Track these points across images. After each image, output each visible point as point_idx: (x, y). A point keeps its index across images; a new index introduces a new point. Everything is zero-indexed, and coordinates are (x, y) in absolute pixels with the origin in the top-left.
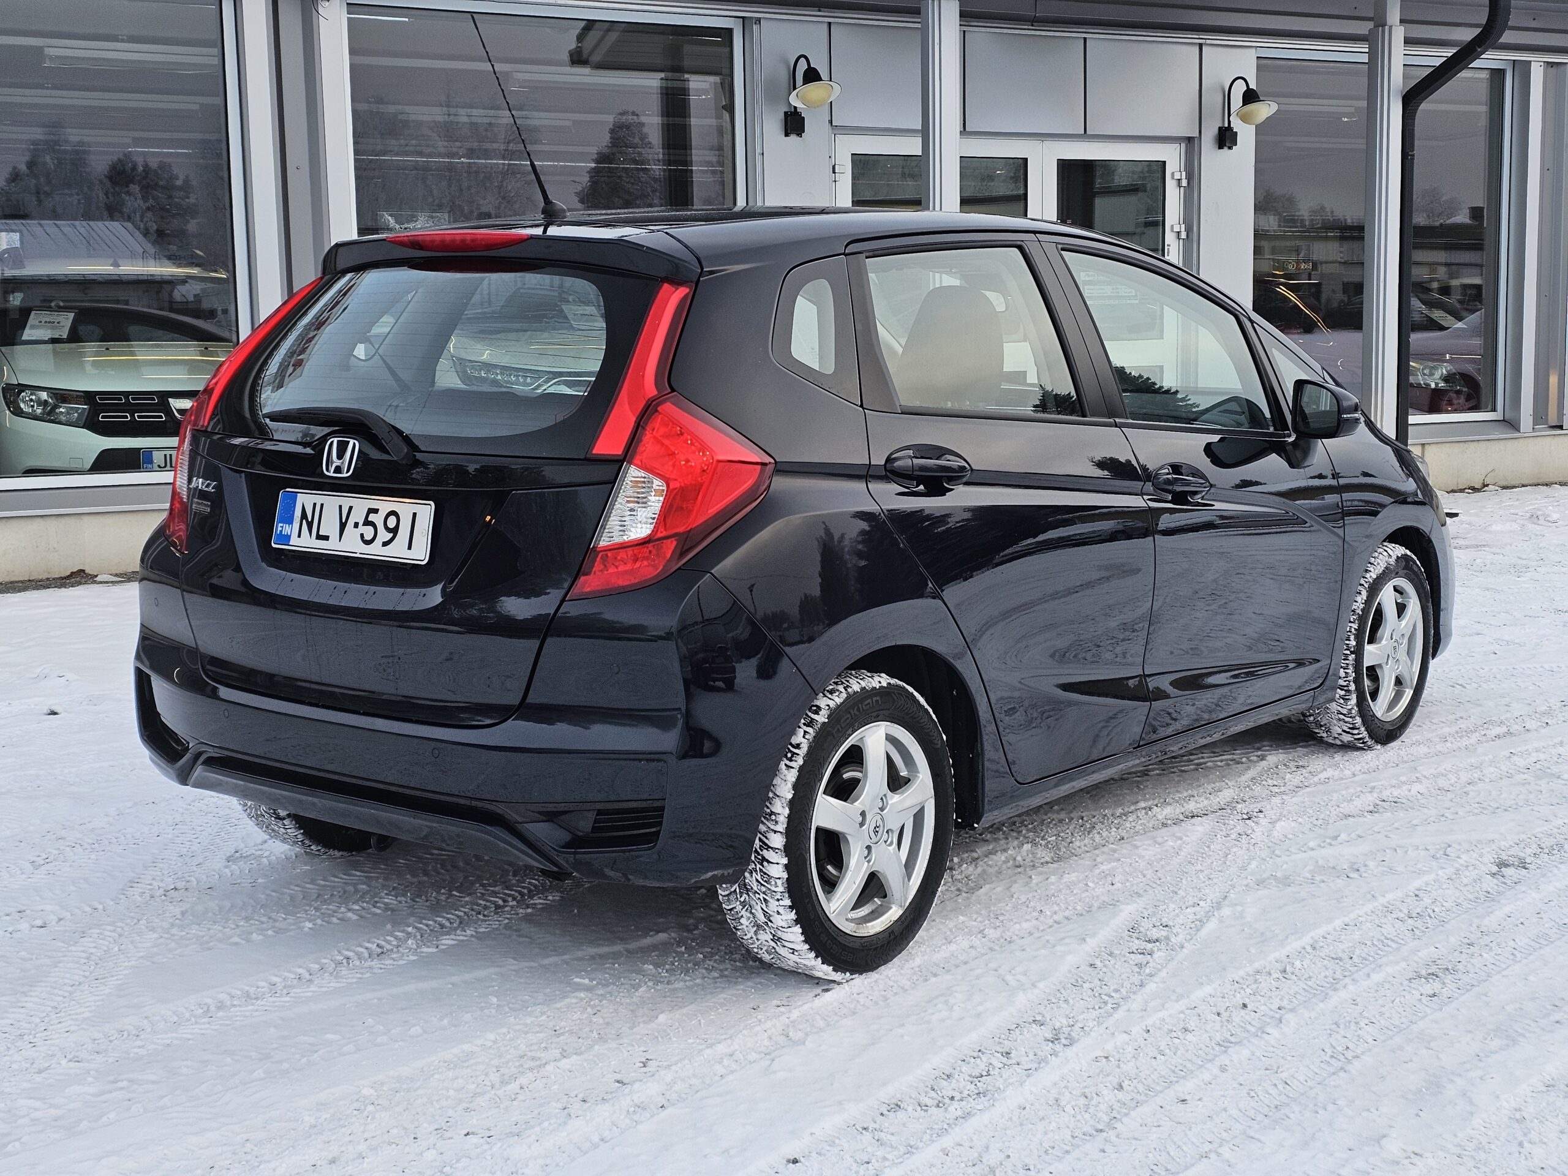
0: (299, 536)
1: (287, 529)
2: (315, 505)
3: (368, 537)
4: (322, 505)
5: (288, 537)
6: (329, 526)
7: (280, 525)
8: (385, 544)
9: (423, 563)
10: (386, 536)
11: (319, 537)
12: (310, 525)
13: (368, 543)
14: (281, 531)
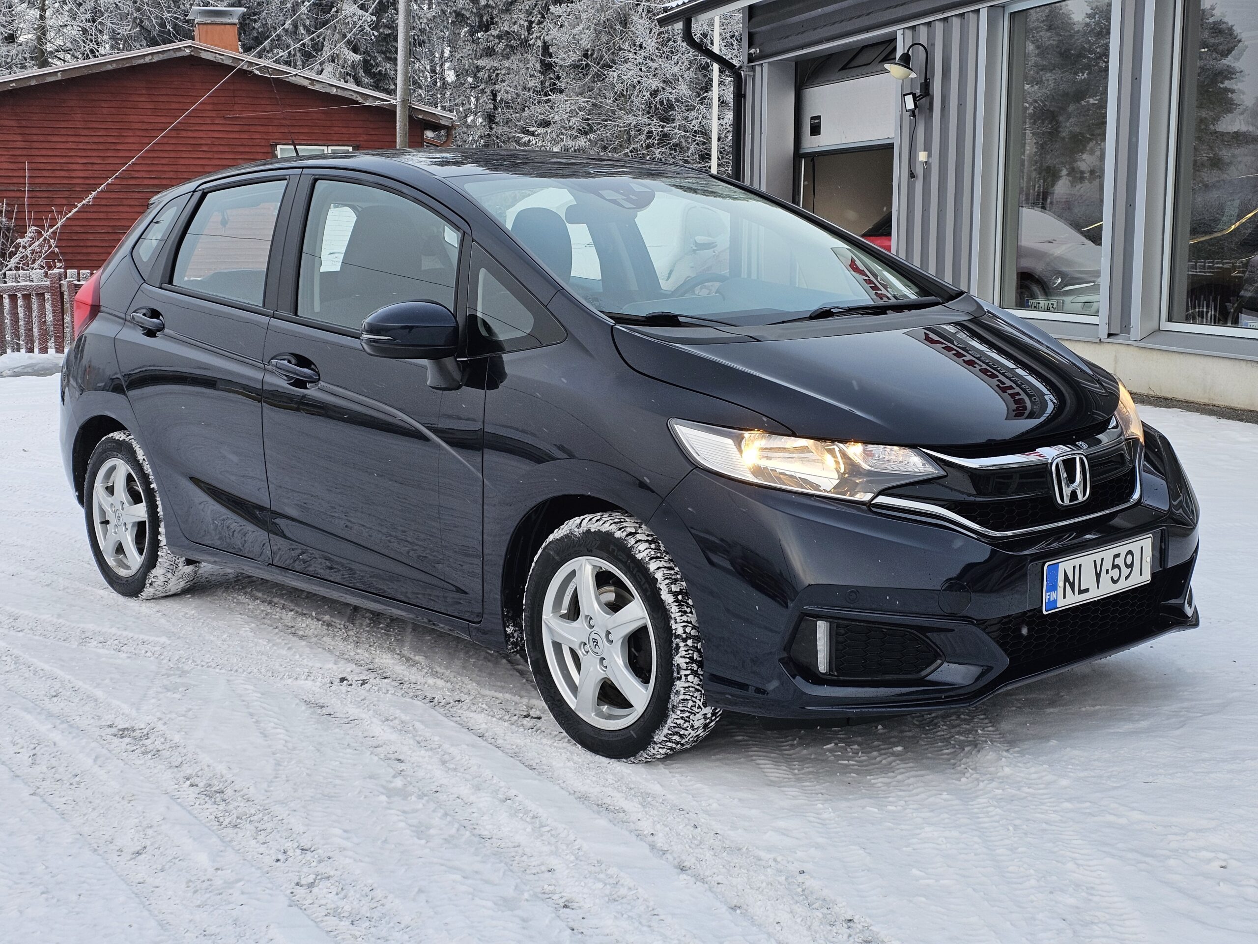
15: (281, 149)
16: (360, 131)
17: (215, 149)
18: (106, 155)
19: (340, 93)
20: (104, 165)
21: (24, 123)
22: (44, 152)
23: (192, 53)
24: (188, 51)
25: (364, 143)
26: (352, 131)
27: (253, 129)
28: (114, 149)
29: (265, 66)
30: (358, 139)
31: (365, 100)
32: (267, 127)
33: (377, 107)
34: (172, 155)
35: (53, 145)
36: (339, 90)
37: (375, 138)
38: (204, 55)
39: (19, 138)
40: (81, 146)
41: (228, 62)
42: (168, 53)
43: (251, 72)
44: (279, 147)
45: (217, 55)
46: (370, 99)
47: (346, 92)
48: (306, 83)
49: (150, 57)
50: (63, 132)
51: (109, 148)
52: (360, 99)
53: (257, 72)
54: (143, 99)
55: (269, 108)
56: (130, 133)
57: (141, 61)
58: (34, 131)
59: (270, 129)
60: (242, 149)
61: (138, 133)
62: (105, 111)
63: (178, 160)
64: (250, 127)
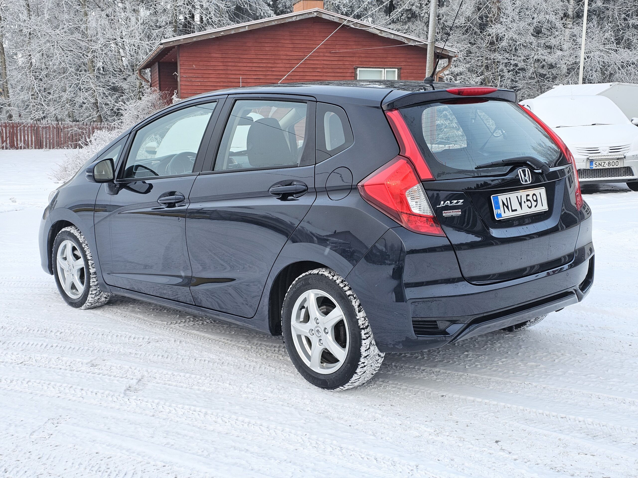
0: (505, 213)
1: (499, 211)
2: (507, 199)
3: (530, 206)
4: (510, 198)
5: (500, 215)
6: (515, 205)
7: (496, 210)
8: (536, 206)
9: (547, 210)
10: (534, 204)
11: (513, 211)
12: (507, 207)
13: (530, 208)
14: (497, 213)
15: (359, 70)
16: (402, 60)
17: (325, 71)
18: (267, 74)
19: (396, 38)
20: (265, 80)
21: (224, 56)
22: (233, 72)
23: (318, 15)
24: (315, 14)
25: (403, 66)
26: (398, 60)
27: (345, 59)
28: (271, 71)
29: (356, 23)
30: (401, 64)
31: (409, 42)
32: (353, 58)
33: (415, 46)
34: (302, 74)
35: (238, 68)
36: (395, 36)
37: (410, 64)
38: (324, 16)
39: (221, 64)
40: (254, 69)
41: (337, 20)
42: (305, 15)
43: (349, 26)
44: (358, 69)
45: (331, 16)
46: (412, 41)
47: (399, 37)
48: (377, 32)
49: (295, 17)
50: (244, 60)
51: (269, 70)
52: (406, 41)
53: (352, 26)
54: (288, 42)
55: (354, 47)
56: (279, 61)
57: (290, 20)
58: (229, 60)
59: (354, 59)
60: (338, 71)
61: (284, 61)
62: (267, 49)
63: (304, 77)
64: (344, 58)
